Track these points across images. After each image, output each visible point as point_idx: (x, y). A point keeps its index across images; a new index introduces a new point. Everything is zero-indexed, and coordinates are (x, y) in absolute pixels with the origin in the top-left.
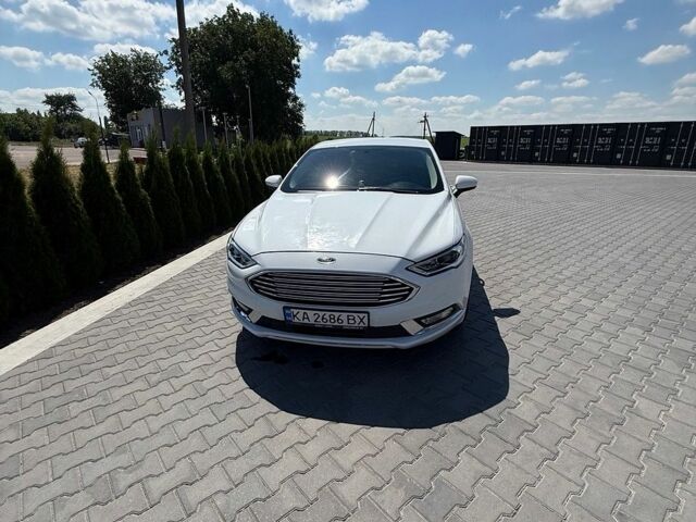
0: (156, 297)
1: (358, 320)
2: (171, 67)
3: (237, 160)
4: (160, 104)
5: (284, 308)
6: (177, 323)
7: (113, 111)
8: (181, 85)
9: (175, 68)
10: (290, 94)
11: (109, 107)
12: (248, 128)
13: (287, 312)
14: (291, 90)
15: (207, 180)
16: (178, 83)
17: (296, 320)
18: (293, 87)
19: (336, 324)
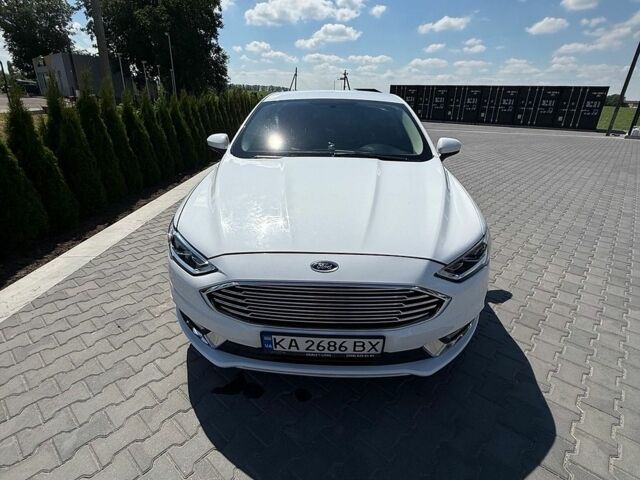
0: (71, 292)
1: (368, 347)
2: (79, 8)
3: (162, 113)
4: (70, 51)
5: (263, 334)
6: (101, 333)
7: (15, 54)
8: (92, 28)
9: (84, 9)
10: (211, 46)
11: (10, 50)
12: (170, 79)
13: (266, 338)
14: (213, 41)
15: (129, 135)
16: (89, 26)
17: (279, 348)
18: (216, 38)
19: (337, 352)
